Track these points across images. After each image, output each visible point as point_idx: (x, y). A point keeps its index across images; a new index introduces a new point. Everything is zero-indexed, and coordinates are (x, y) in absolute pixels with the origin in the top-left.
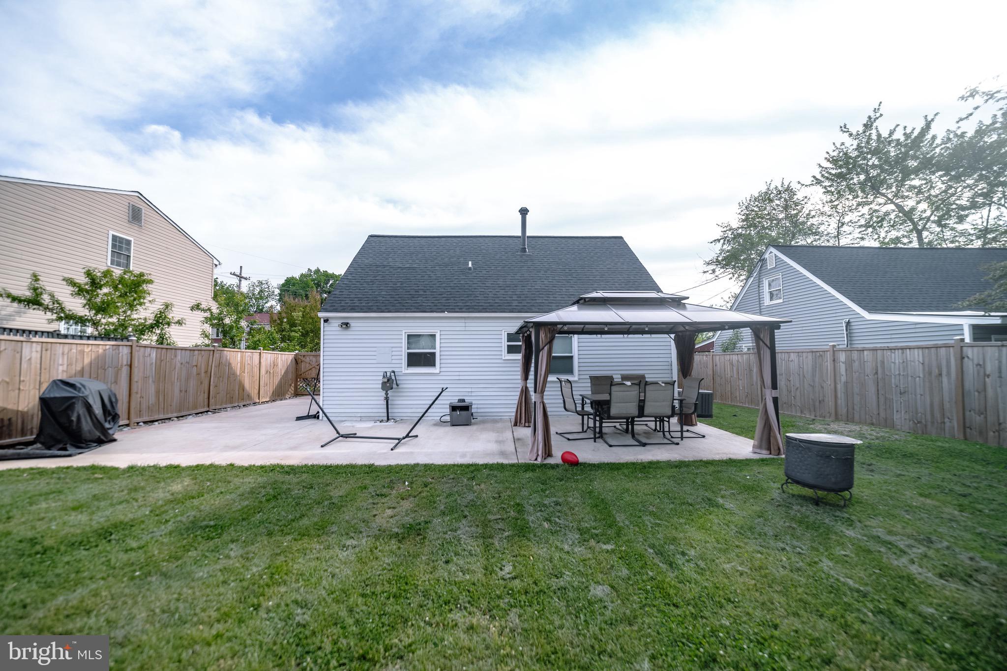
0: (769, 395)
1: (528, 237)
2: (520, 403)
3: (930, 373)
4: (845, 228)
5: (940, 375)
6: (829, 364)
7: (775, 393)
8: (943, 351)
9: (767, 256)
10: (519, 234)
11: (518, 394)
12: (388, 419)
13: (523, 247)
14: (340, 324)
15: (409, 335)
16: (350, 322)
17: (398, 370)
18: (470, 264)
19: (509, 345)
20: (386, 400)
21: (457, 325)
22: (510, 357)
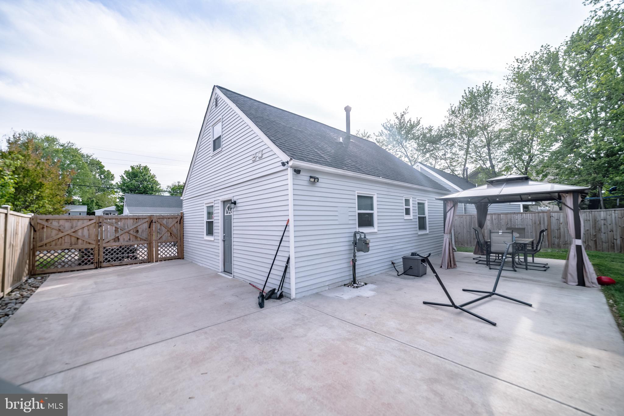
3: (535, 223)
5: (540, 223)
8: (541, 214)
12: (354, 281)
13: (348, 135)
14: (309, 178)
15: (358, 196)
16: (317, 176)
17: (354, 230)
18: (341, 140)
19: (406, 208)
20: (354, 261)
21: (384, 190)
22: (407, 217)
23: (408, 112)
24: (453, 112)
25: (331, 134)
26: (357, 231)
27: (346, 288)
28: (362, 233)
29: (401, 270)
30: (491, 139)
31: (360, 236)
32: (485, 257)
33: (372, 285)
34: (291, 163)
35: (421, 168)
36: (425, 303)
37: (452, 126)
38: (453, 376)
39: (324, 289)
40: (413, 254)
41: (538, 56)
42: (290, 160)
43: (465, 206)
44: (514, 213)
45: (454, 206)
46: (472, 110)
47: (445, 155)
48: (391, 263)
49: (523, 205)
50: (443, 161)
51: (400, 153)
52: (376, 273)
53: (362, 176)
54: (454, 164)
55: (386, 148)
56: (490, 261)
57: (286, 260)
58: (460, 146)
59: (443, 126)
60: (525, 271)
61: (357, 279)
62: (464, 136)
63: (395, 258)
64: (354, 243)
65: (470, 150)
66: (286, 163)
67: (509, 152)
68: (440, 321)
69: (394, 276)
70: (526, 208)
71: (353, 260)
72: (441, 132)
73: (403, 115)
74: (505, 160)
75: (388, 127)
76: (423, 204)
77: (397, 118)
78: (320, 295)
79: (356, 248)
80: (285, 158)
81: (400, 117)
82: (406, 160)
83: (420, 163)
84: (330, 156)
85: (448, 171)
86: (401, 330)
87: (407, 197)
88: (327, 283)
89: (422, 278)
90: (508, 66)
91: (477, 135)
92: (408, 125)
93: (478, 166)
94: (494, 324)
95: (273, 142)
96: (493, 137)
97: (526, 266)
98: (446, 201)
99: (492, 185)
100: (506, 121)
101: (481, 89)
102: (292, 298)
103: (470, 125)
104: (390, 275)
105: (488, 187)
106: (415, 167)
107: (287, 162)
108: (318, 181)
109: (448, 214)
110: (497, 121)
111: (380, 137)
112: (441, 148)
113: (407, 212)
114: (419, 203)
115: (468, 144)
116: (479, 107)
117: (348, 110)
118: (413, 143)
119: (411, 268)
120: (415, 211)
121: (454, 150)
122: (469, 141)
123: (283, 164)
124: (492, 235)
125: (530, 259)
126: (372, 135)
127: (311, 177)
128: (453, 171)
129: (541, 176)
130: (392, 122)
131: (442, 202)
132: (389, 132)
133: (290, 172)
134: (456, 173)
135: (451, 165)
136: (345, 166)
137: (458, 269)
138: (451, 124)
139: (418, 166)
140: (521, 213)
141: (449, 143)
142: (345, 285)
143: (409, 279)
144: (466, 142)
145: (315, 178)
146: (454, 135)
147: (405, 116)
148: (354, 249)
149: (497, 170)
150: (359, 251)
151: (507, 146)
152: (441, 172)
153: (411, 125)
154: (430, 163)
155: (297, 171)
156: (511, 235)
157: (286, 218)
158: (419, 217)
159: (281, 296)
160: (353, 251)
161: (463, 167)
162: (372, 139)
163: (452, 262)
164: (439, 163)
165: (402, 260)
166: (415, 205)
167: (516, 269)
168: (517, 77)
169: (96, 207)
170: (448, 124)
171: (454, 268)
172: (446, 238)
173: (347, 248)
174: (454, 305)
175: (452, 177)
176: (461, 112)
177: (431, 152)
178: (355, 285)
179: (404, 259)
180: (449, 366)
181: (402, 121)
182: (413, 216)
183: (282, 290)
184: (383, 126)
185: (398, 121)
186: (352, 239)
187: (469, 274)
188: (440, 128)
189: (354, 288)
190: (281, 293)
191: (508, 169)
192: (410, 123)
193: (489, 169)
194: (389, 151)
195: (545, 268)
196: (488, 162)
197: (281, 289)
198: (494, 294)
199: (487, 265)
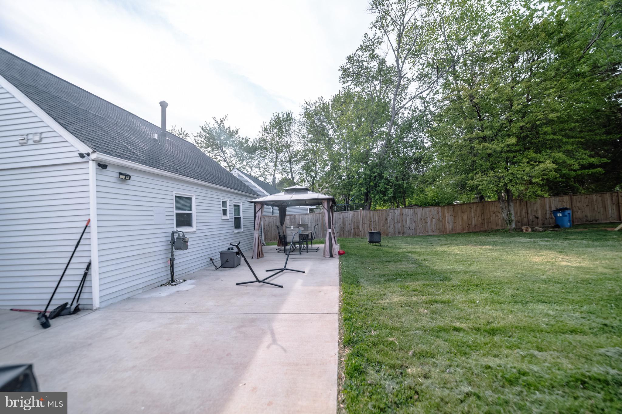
12: (172, 280)
13: (163, 132)
14: (118, 175)
15: (176, 196)
16: (129, 173)
17: (171, 230)
18: (156, 136)
19: (223, 210)
20: (172, 261)
21: (202, 192)
22: (224, 217)
23: (227, 120)
24: (266, 129)
25: (143, 127)
26: (175, 230)
27: (163, 287)
28: (180, 232)
29: (219, 264)
30: (292, 156)
31: (179, 235)
32: (283, 247)
33: (191, 280)
34: (93, 156)
35: (238, 174)
36: (237, 284)
37: (265, 140)
38: (253, 321)
39: (137, 293)
40: (229, 249)
41: (318, 104)
42: (92, 153)
43: (273, 208)
44: (304, 214)
45: (262, 207)
46: (279, 131)
47: (259, 164)
48: (209, 260)
49: (310, 209)
50: (257, 170)
51: (219, 158)
52: (195, 271)
53: (180, 177)
54: (266, 173)
55: (206, 150)
56: (286, 250)
57: (85, 266)
58: (270, 159)
59: (257, 139)
60: (306, 253)
61: (175, 278)
62: (274, 151)
63: (213, 255)
64: (172, 242)
65: (278, 163)
66: (86, 155)
67: (303, 168)
68: (248, 293)
69: (213, 270)
70: (311, 210)
71: (171, 259)
72: (256, 144)
73: (222, 121)
74: (301, 174)
75: (207, 130)
76: (238, 206)
77: (217, 122)
78: (133, 299)
79: (174, 247)
80: (85, 149)
81: (219, 122)
82: (226, 164)
83: (238, 169)
84: (143, 153)
85: (262, 179)
86: (218, 306)
87: (224, 199)
88: (141, 286)
89: (237, 268)
90: (301, 106)
91: (282, 151)
92: (228, 132)
93: (284, 177)
94: (282, 287)
95: (64, 127)
96: (293, 155)
97: (307, 250)
98: (255, 203)
99: (287, 192)
100: (301, 144)
101: (285, 116)
102: (94, 308)
103: (278, 143)
104: (209, 270)
105: (285, 194)
106: (232, 172)
107: (88, 155)
108: (130, 179)
109: (257, 214)
110: (296, 143)
111: (199, 139)
112: (256, 158)
113: (225, 212)
114: (235, 205)
115: (276, 158)
116: (284, 130)
117: (164, 105)
118: (232, 150)
119: (227, 261)
120: (231, 212)
121: (266, 161)
122: (277, 155)
123: (82, 156)
124: (287, 229)
125: (310, 246)
126: (190, 134)
127: (120, 174)
128: (265, 179)
129: (321, 188)
130: (211, 126)
131: (253, 204)
132: (208, 135)
133: (92, 166)
134: (267, 181)
135: (264, 174)
136: (162, 165)
137: (265, 258)
138: (264, 139)
139: (235, 172)
140: (308, 214)
141: (262, 155)
142: (162, 285)
143: (226, 270)
144: (275, 156)
145: (126, 175)
146: (266, 148)
147: (224, 122)
148: (172, 248)
149: (295, 181)
150: (177, 249)
151: (302, 164)
152: (255, 179)
153: (230, 132)
154: (247, 170)
155: (102, 166)
156: (298, 229)
157: (87, 218)
158: (235, 217)
159: (77, 310)
160: (171, 251)
161: (273, 176)
162: (190, 140)
163: (260, 253)
164: (254, 171)
165: (219, 256)
166: (231, 207)
167: (302, 253)
168: (307, 114)
170: (262, 139)
171: (262, 257)
172: (256, 233)
173: (164, 248)
174: (258, 281)
175: (264, 185)
176: (271, 130)
177: (248, 160)
178: (174, 283)
179: (222, 254)
180: (251, 316)
181: (222, 126)
182: (230, 216)
183: (79, 303)
184: (202, 128)
185: (217, 126)
186: (170, 239)
187: (272, 260)
188: (255, 140)
189: (172, 285)
190: (77, 306)
191: (303, 181)
192: (230, 130)
193: (290, 180)
194: (208, 154)
195: (317, 250)
196: (290, 174)
197: (77, 302)
198: (285, 269)
199: (285, 252)
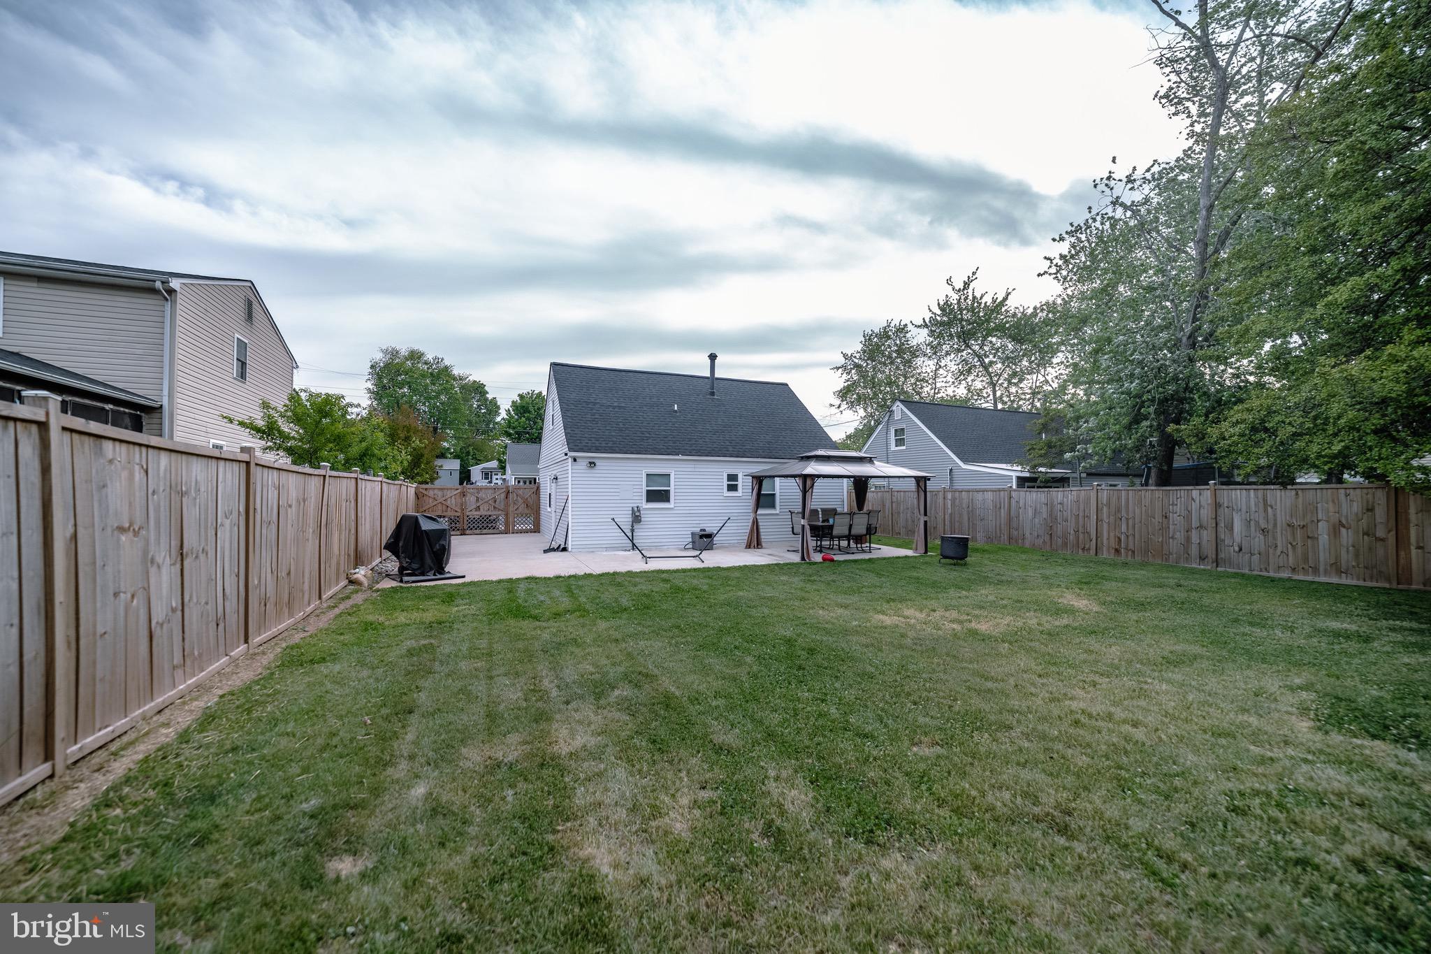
0: (923, 519)
1: (717, 379)
2: (752, 531)
3: (995, 509)
4: (941, 371)
5: (999, 510)
6: (941, 500)
7: (926, 519)
8: (1001, 493)
9: (894, 408)
10: (708, 375)
11: (750, 524)
12: (633, 549)
13: (711, 389)
14: (587, 463)
15: (646, 474)
16: (596, 461)
17: (636, 505)
19: (729, 485)
21: (689, 467)
22: (732, 493)
26: (642, 505)
28: (650, 508)
34: (569, 454)
35: (902, 410)
53: (649, 457)
87: (732, 471)
108: (594, 465)
113: (733, 488)
120: (748, 487)
127: (590, 462)
139: (897, 406)
155: (578, 459)
166: (748, 480)
169: (472, 462)
182: (745, 492)
183: (566, 546)
